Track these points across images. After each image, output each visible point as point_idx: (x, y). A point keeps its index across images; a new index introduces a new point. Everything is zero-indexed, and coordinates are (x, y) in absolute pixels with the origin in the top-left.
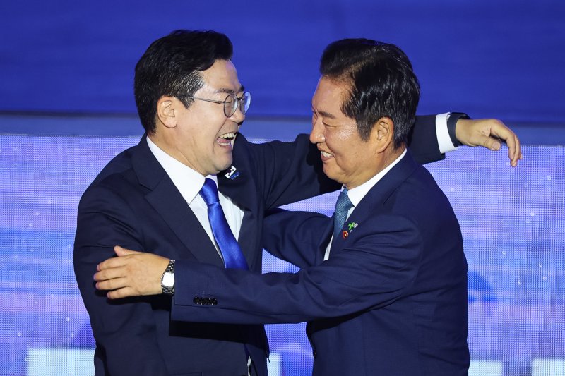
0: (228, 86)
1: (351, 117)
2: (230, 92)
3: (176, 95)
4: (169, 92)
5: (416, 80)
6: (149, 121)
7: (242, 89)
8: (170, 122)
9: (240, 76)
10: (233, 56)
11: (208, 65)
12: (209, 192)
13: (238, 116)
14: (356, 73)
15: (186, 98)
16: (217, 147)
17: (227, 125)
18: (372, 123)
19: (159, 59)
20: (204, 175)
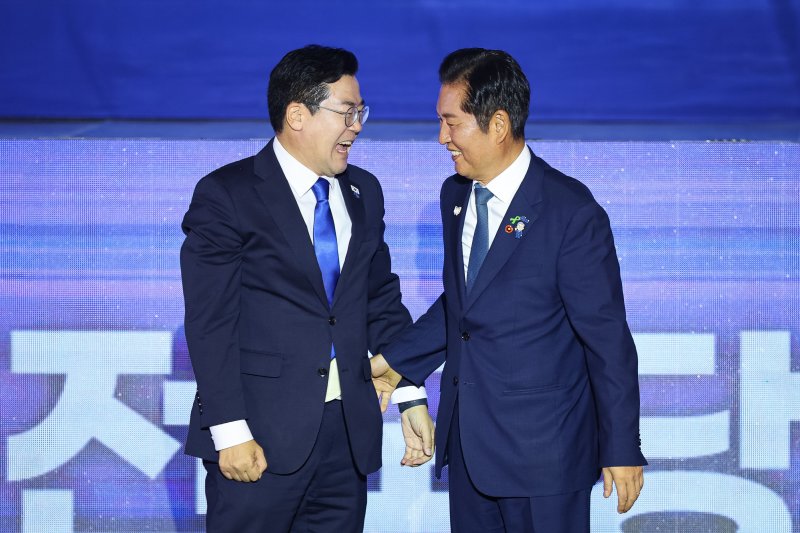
0: (351, 99)
1: (469, 112)
2: (352, 104)
3: (304, 102)
4: (299, 99)
5: (524, 77)
6: (277, 121)
7: (363, 103)
8: (296, 125)
9: (362, 91)
10: (358, 73)
11: (335, 79)
12: (320, 190)
13: (357, 127)
14: (470, 75)
15: (312, 105)
16: (335, 153)
17: (345, 134)
18: (489, 116)
19: (293, 68)
20: (319, 174)
